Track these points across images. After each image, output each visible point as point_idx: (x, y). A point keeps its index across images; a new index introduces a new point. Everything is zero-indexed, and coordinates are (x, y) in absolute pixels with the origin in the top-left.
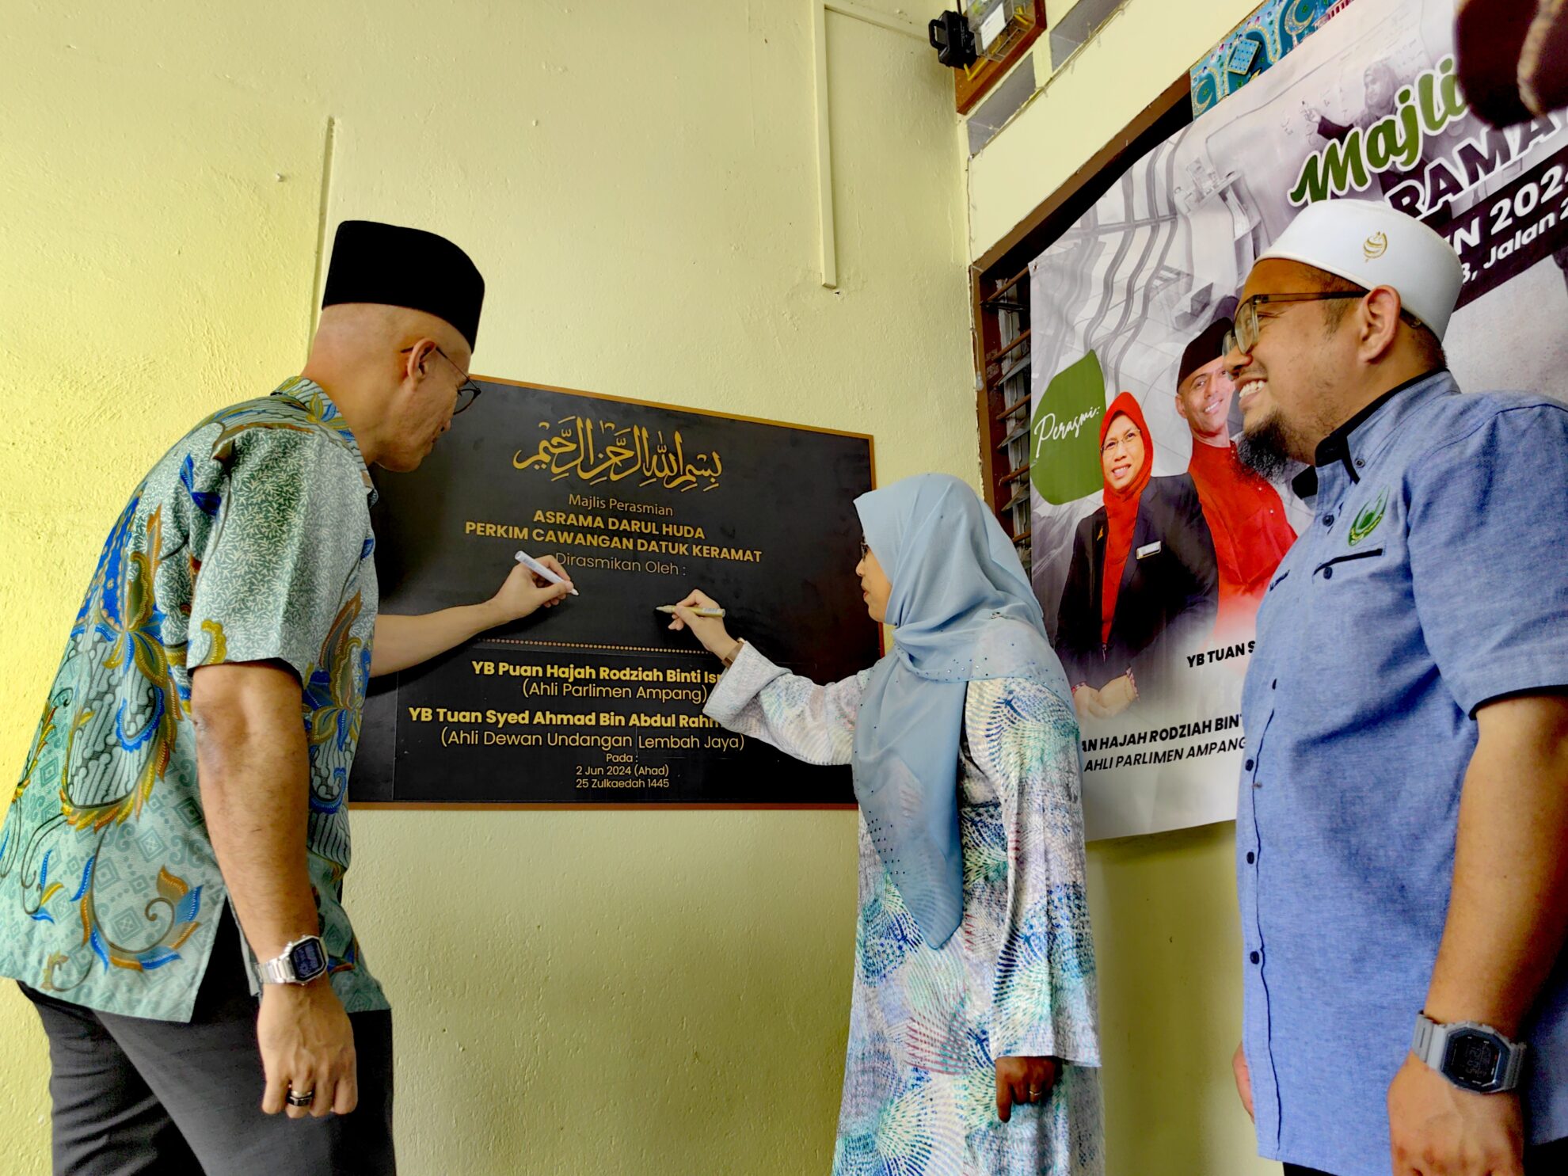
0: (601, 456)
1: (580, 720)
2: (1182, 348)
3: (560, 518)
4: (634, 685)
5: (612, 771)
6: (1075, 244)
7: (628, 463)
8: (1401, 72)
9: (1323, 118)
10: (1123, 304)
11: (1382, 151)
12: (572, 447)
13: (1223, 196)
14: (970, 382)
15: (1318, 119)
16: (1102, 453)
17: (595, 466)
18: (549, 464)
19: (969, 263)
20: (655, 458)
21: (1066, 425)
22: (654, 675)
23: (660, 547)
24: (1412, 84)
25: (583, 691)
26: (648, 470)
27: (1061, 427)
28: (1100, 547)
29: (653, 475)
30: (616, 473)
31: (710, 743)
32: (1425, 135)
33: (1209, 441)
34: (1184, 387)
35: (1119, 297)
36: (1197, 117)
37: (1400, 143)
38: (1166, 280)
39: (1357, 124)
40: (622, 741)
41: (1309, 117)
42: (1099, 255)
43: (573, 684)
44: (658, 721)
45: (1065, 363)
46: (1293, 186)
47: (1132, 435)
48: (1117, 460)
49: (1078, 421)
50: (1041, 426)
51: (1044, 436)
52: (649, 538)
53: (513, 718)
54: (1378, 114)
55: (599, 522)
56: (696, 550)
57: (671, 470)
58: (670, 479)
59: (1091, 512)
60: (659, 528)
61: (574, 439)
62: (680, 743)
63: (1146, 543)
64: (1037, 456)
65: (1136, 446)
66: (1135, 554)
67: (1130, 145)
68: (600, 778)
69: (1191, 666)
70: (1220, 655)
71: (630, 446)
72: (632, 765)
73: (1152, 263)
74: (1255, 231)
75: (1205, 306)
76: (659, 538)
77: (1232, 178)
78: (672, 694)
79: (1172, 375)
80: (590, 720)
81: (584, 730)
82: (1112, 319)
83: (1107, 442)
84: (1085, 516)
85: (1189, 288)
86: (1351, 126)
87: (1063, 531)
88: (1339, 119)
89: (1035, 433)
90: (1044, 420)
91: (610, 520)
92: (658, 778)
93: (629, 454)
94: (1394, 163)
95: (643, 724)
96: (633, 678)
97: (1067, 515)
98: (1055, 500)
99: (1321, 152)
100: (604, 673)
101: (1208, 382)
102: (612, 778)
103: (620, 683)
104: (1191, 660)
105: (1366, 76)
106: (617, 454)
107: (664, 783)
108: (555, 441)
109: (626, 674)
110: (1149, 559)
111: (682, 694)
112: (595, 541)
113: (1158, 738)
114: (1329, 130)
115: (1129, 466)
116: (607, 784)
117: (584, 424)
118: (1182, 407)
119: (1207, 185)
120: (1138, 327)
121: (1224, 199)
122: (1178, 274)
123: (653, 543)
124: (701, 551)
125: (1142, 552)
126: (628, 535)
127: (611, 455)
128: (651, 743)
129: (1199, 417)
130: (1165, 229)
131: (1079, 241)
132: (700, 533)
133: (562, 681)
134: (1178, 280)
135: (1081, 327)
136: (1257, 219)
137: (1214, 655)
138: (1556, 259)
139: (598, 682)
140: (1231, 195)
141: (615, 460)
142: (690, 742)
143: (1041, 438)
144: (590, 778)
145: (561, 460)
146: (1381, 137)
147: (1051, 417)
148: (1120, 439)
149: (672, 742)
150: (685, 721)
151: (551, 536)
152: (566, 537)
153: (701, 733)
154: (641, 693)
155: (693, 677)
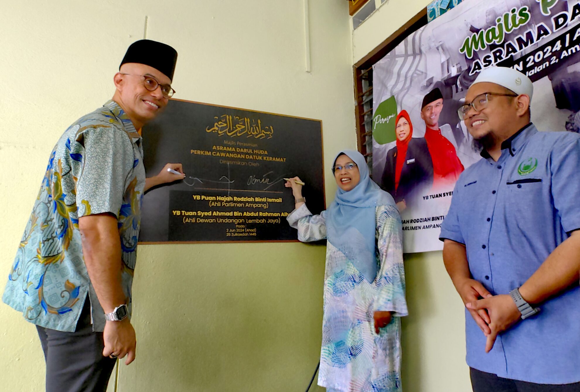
0: (234, 128)
1: (228, 214)
2: (423, 97)
3: (221, 148)
4: (245, 203)
5: (238, 230)
6: (388, 60)
7: (243, 130)
8: (498, 12)
9: (472, 26)
10: (404, 81)
11: (491, 38)
12: (225, 125)
13: (438, 48)
14: (353, 103)
15: (470, 26)
16: (396, 128)
17: (232, 131)
18: (218, 131)
19: (353, 64)
20: (252, 128)
21: (384, 119)
22: (251, 199)
23: (253, 157)
24: (502, 16)
25: (228, 205)
26: (249, 132)
27: (383, 119)
28: (395, 159)
29: (251, 134)
30: (239, 133)
31: (270, 221)
32: (506, 34)
33: (431, 128)
34: (423, 110)
35: (402, 79)
36: (429, 22)
37: (497, 35)
38: (418, 74)
39: (483, 29)
40: (241, 221)
41: (467, 25)
42: (396, 65)
43: (225, 202)
44: (252, 214)
45: (384, 99)
46: (461, 47)
47: (406, 124)
48: (401, 131)
49: (388, 118)
50: (376, 119)
51: (377, 122)
52: (249, 154)
53: (206, 214)
54: (490, 26)
55: (234, 150)
56: (265, 158)
57: (257, 132)
58: (257, 135)
59: (392, 148)
60: (253, 151)
61: (226, 122)
62: (260, 221)
63: (410, 159)
64: (375, 128)
65: (407, 127)
66: (406, 162)
67: (407, 30)
68: (234, 233)
69: (424, 199)
70: (434, 197)
71: (244, 125)
72: (244, 228)
73: (413, 69)
74: (448, 60)
75: (431, 84)
76: (252, 154)
77: (441, 43)
78: (257, 205)
79: (420, 106)
80: (231, 214)
81: (229, 217)
82: (400, 86)
83: (398, 125)
84: (390, 149)
85: (426, 78)
86: (481, 29)
87: (383, 153)
88: (477, 26)
89: (374, 121)
90: (377, 117)
91: (237, 149)
92: (253, 232)
93: (243, 127)
94: (495, 42)
95: (248, 215)
96: (245, 200)
97: (384, 148)
98: (380, 143)
99: (470, 37)
100: (235, 199)
101: (432, 109)
102: (238, 233)
103: (241, 202)
104: (424, 198)
105: (487, 13)
106: (240, 127)
107: (255, 234)
108: (220, 123)
109: (243, 199)
110: (411, 164)
111: (260, 206)
112: (232, 155)
113: (413, 222)
114: (474, 30)
115: (405, 134)
116: (236, 235)
117: (229, 117)
118: (423, 116)
119: (433, 45)
120: (408, 89)
121: (438, 49)
122: (422, 72)
123: (251, 156)
124: (266, 158)
125: (409, 162)
126: (243, 153)
127: (238, 127)
128: (250, 221)
129: (428, 120)
130: (418, 58)
131: (389, 60)
132: (266, 153)
133: (222, 202)
134: (422, 74)
135: (390, 88)
136: (448, 57)
137: (432, 197)
138: (549, 77)
139: (234, 202)
140: (440, 49)
141: (239, 129)
142: (263, 221)
143: (376, 123)
144: (231, 232)
145: (222, 129)
146: (491, 33)
147: (379, 116)
148: (402, 125)
149: (257, 221)
150: (261, 214)
151: (218, 154)
152: (223, 154)
153: (267, 218)
154: (247, 205)
155: (264, 200)
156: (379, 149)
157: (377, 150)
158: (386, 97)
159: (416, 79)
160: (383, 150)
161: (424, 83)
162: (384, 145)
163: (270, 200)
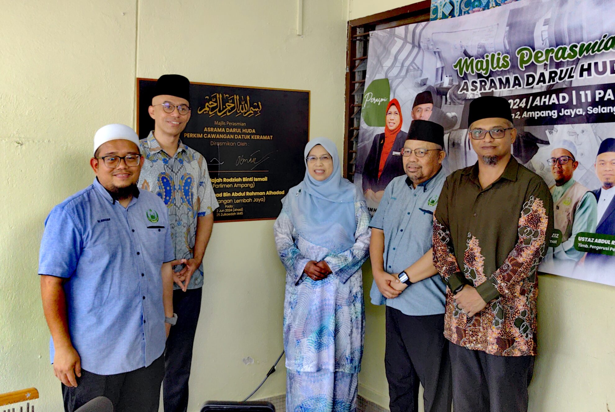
0: (224, 107)
3: (212, 129)
4: (233, 183)
5: (227, 210)
6: (387, 36)
7: (233, 108)
10: (400, 68)
12: (215, 104)
13: (435, 52)
14: (344, 68)
17: (223, 110)
18: (208, 111)
19: (348, 20)
20: (241, 106)
21: (376, 99)
22: (239, 180)
23: (242, 137)
26: (239, 110)
28: (381, 146)
29: (240, 112)
30: (229, 112)
31: (255, 200)
34: (414, 109)
35: (398, 64)
38: (414, 69)
39: (474, 57)
40: (230, 201)
41: (462, 48)
42: (394, 45)
43: (216, 184)
44: (240, 194)
45: (378, 77)
47: (396, 113)
48: (391, 120)
52: (238, 134)
54: (480, 57)
55: (223, 130)
56: (252, 137)
57: (246, 110)
58: (245, 113)
60: (241, 131)
61: (216, 102)
62: (246, 201)
63: (396, 150)
64: (365, 106)
65: (397, 118)
66: (392, 153)
68: (223, 213)
71: (233, 103)
72: (232, 208)
73: (410, 59)
74: (442, 68)
76: (241, 134)
78: (244, 185)
79: (411, 103)
80: (220, 195)
82: (395, 71)
83: (389, 112)
84: (378, 133)
86: (472, 56)
89: (365, 97)
91: (227, 129)
92: (240, 212)
93: (233, 105)
95: (236, 195)
96: (233, 181)
98: (369, 124)
100: (225, 180)
102: (227, 213)
103: (229, 183)
106: (229, 106)
107: (241, 213)
108: (211, 102)
109: (231, 180)
110: (396, 156)
111: (247, 185)
112: (222, 136)
114: (466, 54)
115: (394, 123)
116: (225, 214)
117: (219, 95)
118: (413, 116)
119: (431, 47)
120: (403, 78)
121: (435, 54)
122: (418, 68)
123: (240, 136)
124: (254, 137)
125: (394, 153)
126: (232, 133)
127: (227, 106)
128: (238, 201)
130: (416, 50)
132: (254, 131)
134: (418, 71)
135: (386, 69)
136: (443, 65)
139: (223, 183)
140: (437, 54)
141: (229, 108)
142: (250, 200)
143: (367, 100)
144: (221, 213)
145: (213, 109)
147: (371, 94)
148: (393, 113)
149: (244, 201)
150: (248, 194)
151: (209, 136)
152: (213, 136)
153: (253, 197)
154: (235, 186)
155: (251, 179)
156: (366, 131)
157: (364, 130)
158: (380, 76)
159: (412, 73)
160: (371, 132)
161: (419, 80)
162: (372, 128)
163: (256, 180)
